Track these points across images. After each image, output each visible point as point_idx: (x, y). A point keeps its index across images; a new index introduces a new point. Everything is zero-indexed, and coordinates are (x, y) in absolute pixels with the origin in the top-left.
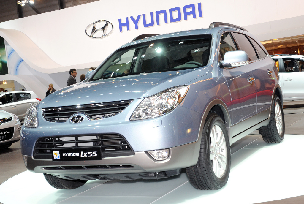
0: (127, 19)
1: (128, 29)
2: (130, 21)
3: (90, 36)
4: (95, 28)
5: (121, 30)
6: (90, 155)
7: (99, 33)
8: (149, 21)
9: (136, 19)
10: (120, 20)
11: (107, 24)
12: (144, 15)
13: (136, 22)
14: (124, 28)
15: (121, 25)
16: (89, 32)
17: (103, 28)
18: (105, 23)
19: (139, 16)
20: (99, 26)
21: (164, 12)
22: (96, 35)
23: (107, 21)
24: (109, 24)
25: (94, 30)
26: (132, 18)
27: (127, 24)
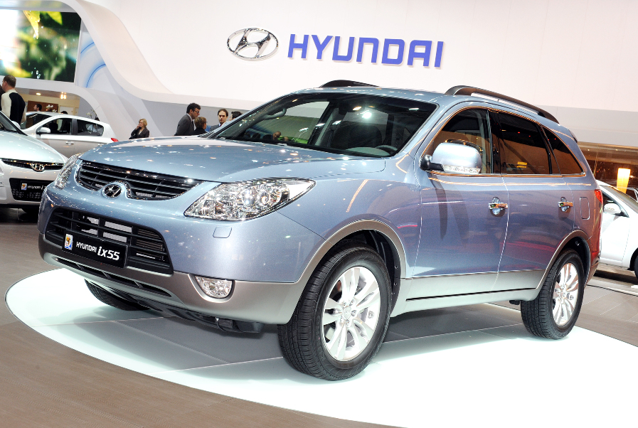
0: (306, 37)
1: (304, 56)
2: (311, 43)
3: (234, 52)
4: (246, 39)
5: (290, 55)
6: (110, 256)
7: (251, 51)
8: (343, 51)
9: (321, 41)
10: (293, 37)
11: (268, 38)
12: (338, 39)
13: (321, 48)
14: (298, 53)
15: (293, 46)
17: (260, 44)
18: (266, 35)
19: (329, 38)
20: (253, 38)
21: (375, 42)
22: (244, 52)
23: (270, 33)
24: (272, 39)
25: (243, 43)
26: (315, 38)
27: (304, 47)
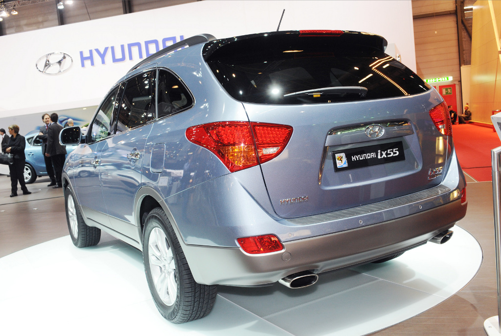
0: (91, 52)
1: (92, 64)
2: (95, 55)
3: (42, 72)
4: (48, 61)
5: (83, 65)
7: (54, 68)
8: (119, 55)
9: (102, 52)
10: (81, 53)
11: (64, 57)
12: (113, 48)
13: (102, 56)
14: (88, 63)
15: (83, 59)
16: (41, 66)
17: (60, 62)
18: (63, 56)
19: (106, 49)
20: (53, 60)
21: (138, 44)
22: (49, 70)
23: (64, 54)
24: (67, 57)
25: (47, 65)
26: (97, 50)
27: (91, 58)
